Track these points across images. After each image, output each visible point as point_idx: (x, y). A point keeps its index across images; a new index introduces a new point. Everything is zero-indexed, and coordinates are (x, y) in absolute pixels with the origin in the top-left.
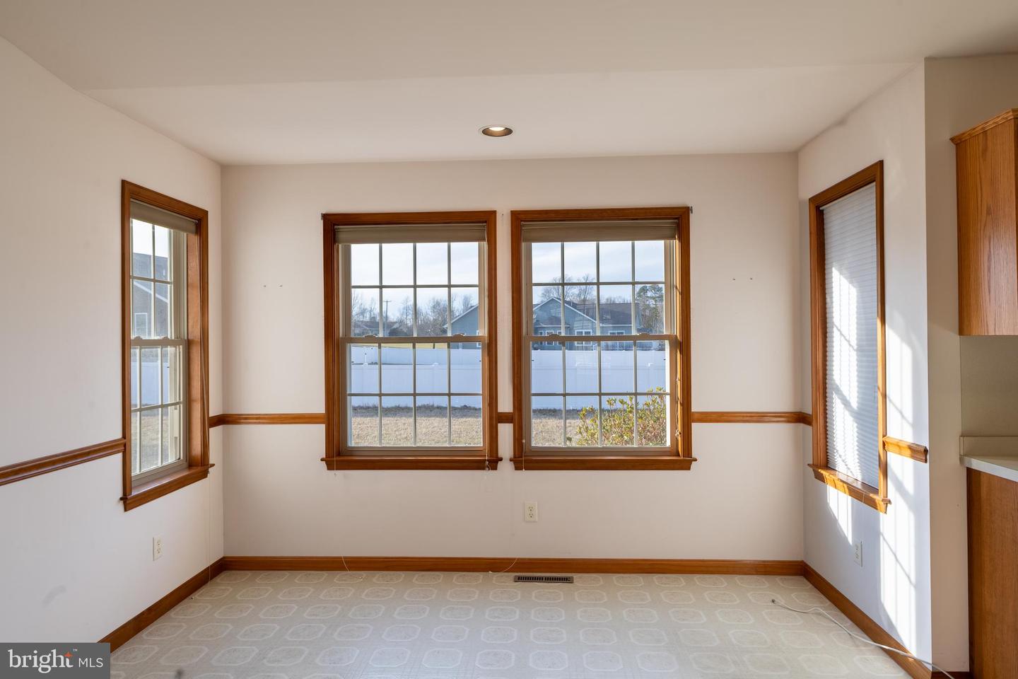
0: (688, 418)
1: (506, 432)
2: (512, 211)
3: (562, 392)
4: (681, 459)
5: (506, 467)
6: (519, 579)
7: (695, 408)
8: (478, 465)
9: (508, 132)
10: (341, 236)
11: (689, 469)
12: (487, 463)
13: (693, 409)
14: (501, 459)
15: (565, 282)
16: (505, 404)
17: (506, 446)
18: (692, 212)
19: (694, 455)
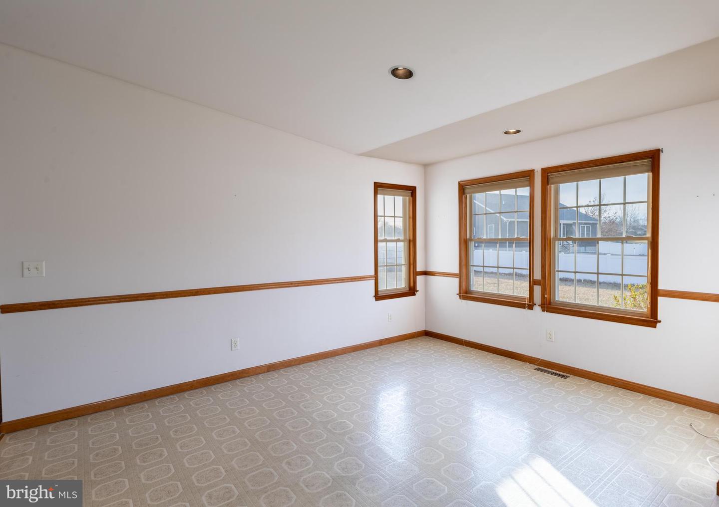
0: (655, 293)
1: (537, 289)
2: (542, 169)
3: (574, 271)
4: (651, 320)
5: (537, 309)
6: (538, 369)
7: (661, 286)
8: (522, 306)
9: (518, 131)
10: (467, 191)
11: (655, 327)
12: (527, 305)
13: (659, 288)
14: (535, 305)
15: (579, 205)
16: (538, 276)
17: (537, 298)
18: (662, 152)
19: (659, 318)
